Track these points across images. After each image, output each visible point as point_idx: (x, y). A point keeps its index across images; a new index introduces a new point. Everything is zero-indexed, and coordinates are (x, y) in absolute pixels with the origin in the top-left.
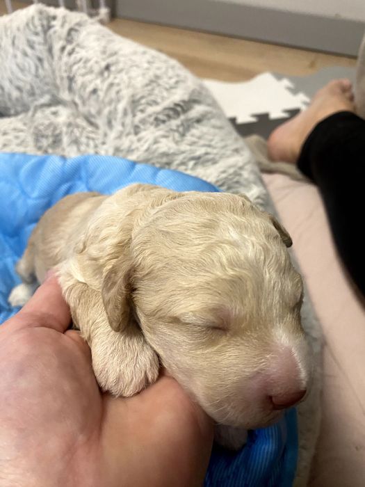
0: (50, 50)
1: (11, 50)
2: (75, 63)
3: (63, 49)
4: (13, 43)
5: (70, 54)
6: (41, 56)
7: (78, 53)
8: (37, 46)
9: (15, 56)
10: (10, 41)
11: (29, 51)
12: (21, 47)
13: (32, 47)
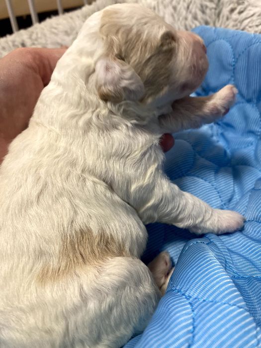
0: (218, 15)
1: (184, 12)
2: (246, 18)
3: (232, 10)
4: (188, 7)
5: (240, 13)
6: (209, 20)
7: (250, 10)
8: (208, 11)
9: (186, 19)
10: (186, 5)
11: (200, 15)
12: (193, 11)
13: (203, 12)
